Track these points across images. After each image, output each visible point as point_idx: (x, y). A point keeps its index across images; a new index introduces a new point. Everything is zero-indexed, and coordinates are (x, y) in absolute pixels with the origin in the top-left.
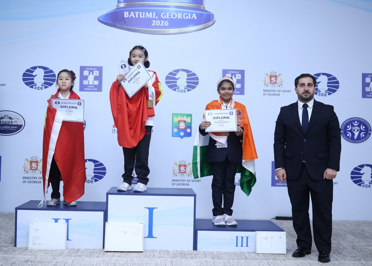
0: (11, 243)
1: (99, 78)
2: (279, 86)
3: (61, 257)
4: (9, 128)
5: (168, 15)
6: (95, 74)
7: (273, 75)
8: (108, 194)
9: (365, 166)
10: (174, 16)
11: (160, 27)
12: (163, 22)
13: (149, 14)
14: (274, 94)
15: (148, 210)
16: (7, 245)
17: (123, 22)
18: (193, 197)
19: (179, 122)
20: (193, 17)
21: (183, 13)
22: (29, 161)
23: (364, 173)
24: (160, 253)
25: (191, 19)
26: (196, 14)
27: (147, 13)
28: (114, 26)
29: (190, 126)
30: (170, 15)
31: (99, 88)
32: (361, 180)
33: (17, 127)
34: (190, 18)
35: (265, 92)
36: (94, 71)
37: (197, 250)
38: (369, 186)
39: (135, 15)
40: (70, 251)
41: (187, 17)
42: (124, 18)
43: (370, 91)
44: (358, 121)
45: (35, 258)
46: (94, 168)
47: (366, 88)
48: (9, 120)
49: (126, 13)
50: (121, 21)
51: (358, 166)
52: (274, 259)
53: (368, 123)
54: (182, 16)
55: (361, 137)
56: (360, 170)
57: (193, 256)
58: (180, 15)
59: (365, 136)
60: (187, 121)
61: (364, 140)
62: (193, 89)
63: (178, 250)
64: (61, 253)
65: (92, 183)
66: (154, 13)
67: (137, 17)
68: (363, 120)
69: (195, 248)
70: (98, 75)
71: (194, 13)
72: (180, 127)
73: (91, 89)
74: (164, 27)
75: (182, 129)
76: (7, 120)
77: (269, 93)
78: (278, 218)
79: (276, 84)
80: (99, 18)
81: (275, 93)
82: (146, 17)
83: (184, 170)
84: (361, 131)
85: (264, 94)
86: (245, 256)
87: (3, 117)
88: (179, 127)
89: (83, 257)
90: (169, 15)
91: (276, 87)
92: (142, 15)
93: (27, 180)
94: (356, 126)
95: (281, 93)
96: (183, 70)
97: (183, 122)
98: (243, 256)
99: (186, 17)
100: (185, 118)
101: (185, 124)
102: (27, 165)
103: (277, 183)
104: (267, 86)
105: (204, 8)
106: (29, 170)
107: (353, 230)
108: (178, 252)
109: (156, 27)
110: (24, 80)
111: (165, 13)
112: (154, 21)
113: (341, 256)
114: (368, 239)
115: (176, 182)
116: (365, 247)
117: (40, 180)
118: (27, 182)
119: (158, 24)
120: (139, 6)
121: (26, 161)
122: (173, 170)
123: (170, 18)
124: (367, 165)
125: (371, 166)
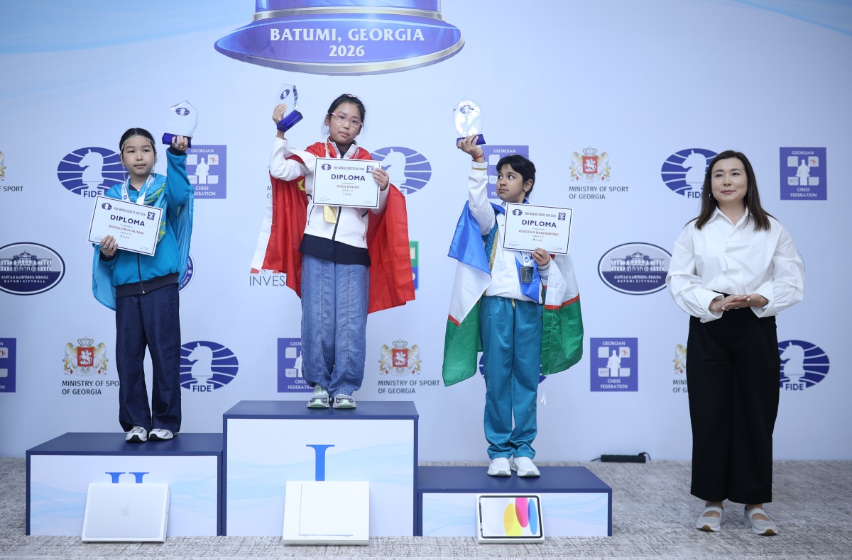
0: (20, 527)
1: (219, 170)
2: (603, 179)
3: (122, 558)
4: (30, 280)
5: (362, 34)
6: (210, 162)
7: (589, 156)
8: (227, 417)
9: (790, 343)
10: (376, 35)
11: (346, 59)
12: (352, 48)
13: (323, 32)
14: (592, 196)
15: (313, 451)
16: (11, 530)
17: (267, 50)
18: (412, 422)
20: (416, 36)
21: (395, 28)
22: (75, 348)
23: (787, 360)
25: (411, 42)
26: (424, 30)
27: (319, 31)
28: (250, 60)
30: (367, 33)
31: (220, 191)
32: (782, 374)
33: (47, 278)
34: (409, 39)
35: (573, 193)
36: (209, 156)
37: (422, 535)
38: (800, 387)
39: (293, 34)
41: (404, 36)
42: (269, 42)
43: (797, 184)
46: (213, 361)
47: (790, 178)
48: (30, 262)
49: (275, 32)
50: (264, 48)
52: (589, 553)
54: (393, 35)
57: (412, 549)
58: (388, 32)
62: (419, 188)
63: (380, 536)
64: (123, 548)
65: (209, 390)
66: (334, 31)
67: (297, 38)
69: (418, 530)
70: (216, 163)
71: (418, 27)
73: (203, 193)
74: (356, 59)
76: (27, 261)
77: (582, 193)
78: (605, 459)
79: (596, 174)
80: (216, 43)
81: (594, 193)
82: (317, 39)
83: (403, 360)
85: (571, 196)
86: (525, 546)
87: (17, 256)
90: (365, 34)
91: (596, 182)
92: (309, 36)
93: (71, 388)
95: (607, 193)
96: (397, 149)
99: (401, 37)
102: (71, 356)
103: (603, 384)
104: (577, 178)
105: (439, 16)
106: (74, 368)
108: (380, 540)
109: (338, 59)
110: (61, 177)
111: (357, 30)
112: (335, 48)
113: (737, 544)
114: (797, 503)
115: (387, 387)
116: (791, 521)
117: (100, 387)
118: (71, 391)
119: (342, 53)
120: (302, 15)
121: (68, 347)
122: (379, 362)
123: (367, 39)
124: (795, 343)
125: (804, 345)
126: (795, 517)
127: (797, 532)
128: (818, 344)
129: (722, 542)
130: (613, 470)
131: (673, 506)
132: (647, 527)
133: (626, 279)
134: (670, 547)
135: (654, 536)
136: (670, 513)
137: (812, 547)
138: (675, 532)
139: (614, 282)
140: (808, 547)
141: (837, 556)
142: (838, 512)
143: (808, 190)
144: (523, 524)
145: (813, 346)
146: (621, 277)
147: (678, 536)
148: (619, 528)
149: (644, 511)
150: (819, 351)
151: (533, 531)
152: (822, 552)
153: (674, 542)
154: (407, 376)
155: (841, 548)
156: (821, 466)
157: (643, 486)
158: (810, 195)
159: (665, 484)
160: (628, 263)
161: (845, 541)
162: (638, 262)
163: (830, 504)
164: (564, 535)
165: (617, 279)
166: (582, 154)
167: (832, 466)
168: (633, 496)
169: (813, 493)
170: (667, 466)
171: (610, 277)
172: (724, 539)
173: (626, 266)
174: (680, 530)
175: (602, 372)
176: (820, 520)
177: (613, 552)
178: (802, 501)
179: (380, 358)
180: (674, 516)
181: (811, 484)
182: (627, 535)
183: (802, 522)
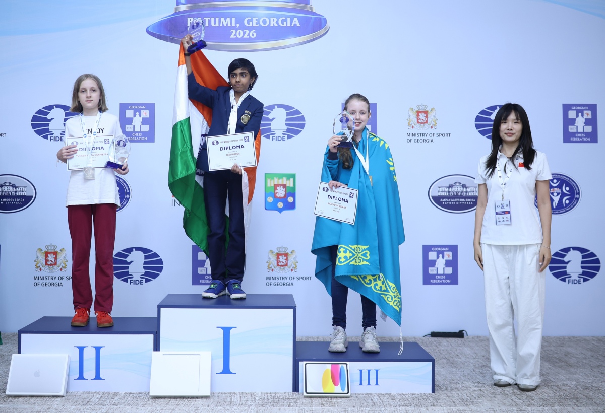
1: (150, 121)
2: (432, 127)
3: (88, 408)
4: (11, 202)
5: (255, 22)
6: (143, 116)
7: (421, 110)
8: (160, 307)
9: (571, 249)
10: (264, 22)
11: (243, 40)
12: (247, 32)
13: (225, 20)
14: (424, 141)
15: (221, 331)
17: (185, 33)
18: (292, 310)
19: (276, 186)
20: (294, 23)
21: (278, 17)
22: (43, 252)
23: (569, 261)
24: (240, 399)
25: (291, 27)
26: (299, 18)
27: (223, 19)
28: (172, 40)
29: (292, 192)
30: (258, 20)
31: (149, 137)
32: (566, 272)
33: (23, 200)
34: (289, 25)
35: (410, 138)
36: (142, 111)
37: (298, 392)
38: (579, 282)
39: (204, 22)
40: (102, 397)
41: (285, 23)
42: (186, 27)
43: (575, 131)
44: (558, 180)
45: (48, 409)
46: (145, 262)
47: (570, 127)
48: (11, 188)
49: (190, 19)
50: (182, 32)
51: (560, 250)
52: (417, 405)
53: (574, 182)
54: (277, 22)
55: (563, 205)
56: (564, 256)
57: (292, 402)
58: (274, 20)
59: (570, 203)
60: (288, 185)
61: (568, 209)
62: (296, 135)
63: (269, 392)
64: (88, 400)
65: (141, 284)
66: (234, 19)
67: (207, 25)
68: (565, 178)
69: (296, 388)
70: (147, 116)
71: (296, 16)
72: (277, 195)
73: (137, 139)
74: (250, 40)
75: (280, 198)
76: (8, 188)
77: (416, 138)
78: (434, 335)
79: (426, 125)
80: (147, 28)
81: (425, 138)
82: (221, 25)
83: (284, 261)
84: (563, 195)
85: (408, 141)
86: (372, 400)
87: (1, 185)
88: (275, 194)
89: (122, 406)
90: (257, 22)
91: (427, 130)
92: (215, 23)
93: (41, 281)
94: (555, 187)
95: (435, 138)
96: (280, 106)
97: (282, 187)
98: (370, 401)
99: (283, 24)
100: (284, 181)
101: (284, 190)
102: (40, 259)
103: (432, 279)
104: (413, 127)
105: (311, 8)
106: (43, 267)
107: (551, 353)
108: (269, 395)
109: (237, 40)
110: (34, 126)
111: (250, 18)
112: (234, 31)
113: (524, 398)
114: (571, 369)
115: (273, 281)
116: (565, 383)
117: (61, 281)
118: (40, 284)
119: (240, 35)
120: (210, 8)
121: (39, 251)
122: (267, 262)
123: (258, 25)
124: (575, 249)
125: (582, 250)
126: (568, 379)
127: (568, 391)
128: (592, 250)
129: (514, 397)
130: (439, 344)
131: (481, 371)
132: (461, 386)
133: (449, 202)
134: (476, 400)
135: (465, 393)
136: (478, 376)
137: (577, 401)
138: (480, 390)
139: (440, 204)
140: (574, 401)
141: (594, 408)
142: (601, 376)
143: (584, 135)
144: (335, 384)
145: (589, 251)
146: (445, 200)
147: (482, 393)
148: (440, 387)
149: (459, 375)
150: (593, 255)
151: (343, 389)
152: (583, 405)
153: (479, 397)
154: (287, 273)
155: (598, 402)
156: (594, 340)
157: (460, 356)
158: (585, 139)
159: (477, 354)
160: (450, 190)
161: (602, 397)
162: (458, 189)
163: (595, 370)
164: (400, 392)
165: (442, 202)
166: (416, 109)
167: (602, 341)
168: (452, 364)
169: (584, 361)
170: (480, 340)
171: (437, 200)
172: (515, 395)
173: (449, 192)
174: (484, 389)
175: (431, 271)
176: (586, 381)
177: (435, 404)
178: (575, 367)
179: (267, 260)
180: (481, 378)
181: (585, 355)
182: (446, 392)
183: (573, 383)
